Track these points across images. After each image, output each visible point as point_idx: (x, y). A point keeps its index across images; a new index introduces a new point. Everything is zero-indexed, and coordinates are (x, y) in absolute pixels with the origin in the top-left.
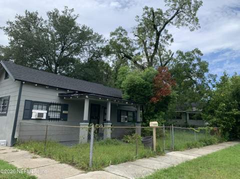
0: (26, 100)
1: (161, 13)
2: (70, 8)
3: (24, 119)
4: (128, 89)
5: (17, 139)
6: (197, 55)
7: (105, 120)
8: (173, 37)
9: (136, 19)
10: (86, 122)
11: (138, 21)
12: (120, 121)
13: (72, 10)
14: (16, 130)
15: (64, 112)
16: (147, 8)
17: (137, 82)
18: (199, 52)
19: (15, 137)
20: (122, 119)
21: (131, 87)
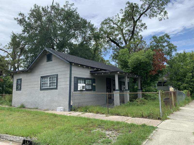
0: (74, 77)
1: (137, 7)
2: (70, 3)
3: (74, 91)
4: (135, 66)
5: (72, 105)
6: (166, 38)
7: (114, 90)
8: (146, 25)
9: (120, 11)
10: (117, 90)
11: (122, 13)
12: (122, 90)
13: (72, 5)
14: (71, 99)
15: (94, 84)
16: (128, 3)
17: (143, 61)
18: (168, 36)
19: (71, 104)
20: (122, 88)
21: (137, 64)
